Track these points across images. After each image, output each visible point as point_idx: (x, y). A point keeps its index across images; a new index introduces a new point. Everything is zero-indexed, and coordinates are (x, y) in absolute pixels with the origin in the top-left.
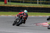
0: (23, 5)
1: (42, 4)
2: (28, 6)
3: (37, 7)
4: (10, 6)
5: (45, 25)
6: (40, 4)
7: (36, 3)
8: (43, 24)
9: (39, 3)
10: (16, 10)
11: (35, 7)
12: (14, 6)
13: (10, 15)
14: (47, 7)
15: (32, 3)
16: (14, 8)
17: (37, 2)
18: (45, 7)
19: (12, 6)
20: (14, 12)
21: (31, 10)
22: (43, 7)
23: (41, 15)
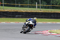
0: (19, 9)
1: (42, 8)
2: (25, 11)
3: (35, 12)
4: (3, 11)
5: (46, 34)
6: (40, 8)
7: (34, 7)
8: (43, 32)
9: (38, 7)
10: (10, 16)
11: (33, 11)
12: (8, 11)
13: (4, 21)
14: (47, 12)
15: (30, 7)
16: (8, 13)
17: (36, 6)
18: (46, 12)
19: (6, 11)
20: (8, 18)
21: (28, 15)
22: (42, 12)
23: (41, 22)
